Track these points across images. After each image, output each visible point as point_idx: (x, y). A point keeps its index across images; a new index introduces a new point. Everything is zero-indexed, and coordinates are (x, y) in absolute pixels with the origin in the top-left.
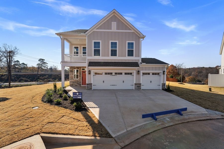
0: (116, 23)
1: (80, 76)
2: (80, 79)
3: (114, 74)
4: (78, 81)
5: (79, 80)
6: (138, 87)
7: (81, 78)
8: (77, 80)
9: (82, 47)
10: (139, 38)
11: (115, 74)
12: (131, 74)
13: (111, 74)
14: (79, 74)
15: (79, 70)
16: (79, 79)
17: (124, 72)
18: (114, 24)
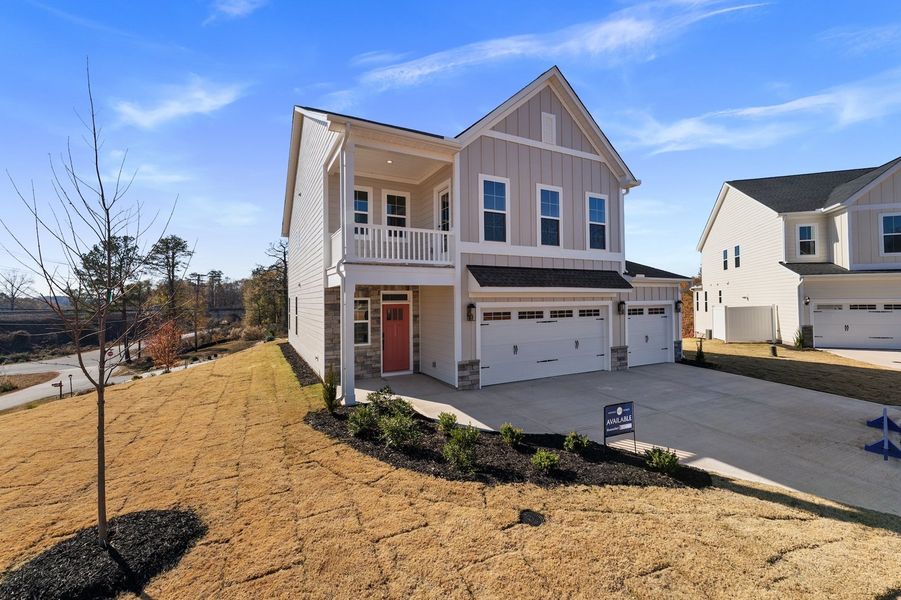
0: (553, 117)
1: (375, 330)
2: (376, 345)
3: (547, 316)
4: (366, 357)
5: (371, 348)
6: (620, 359)
7: (378, 340)
8: (362, 348)
9: (385, 193)
10: (618, 186)
11: (551, 317)
12: (596, 313)
13: (540, 315)
14: (369, 321)
15: (369, 299)
16: (369, 344)
17: (578, 307)
18: (549, 121)
